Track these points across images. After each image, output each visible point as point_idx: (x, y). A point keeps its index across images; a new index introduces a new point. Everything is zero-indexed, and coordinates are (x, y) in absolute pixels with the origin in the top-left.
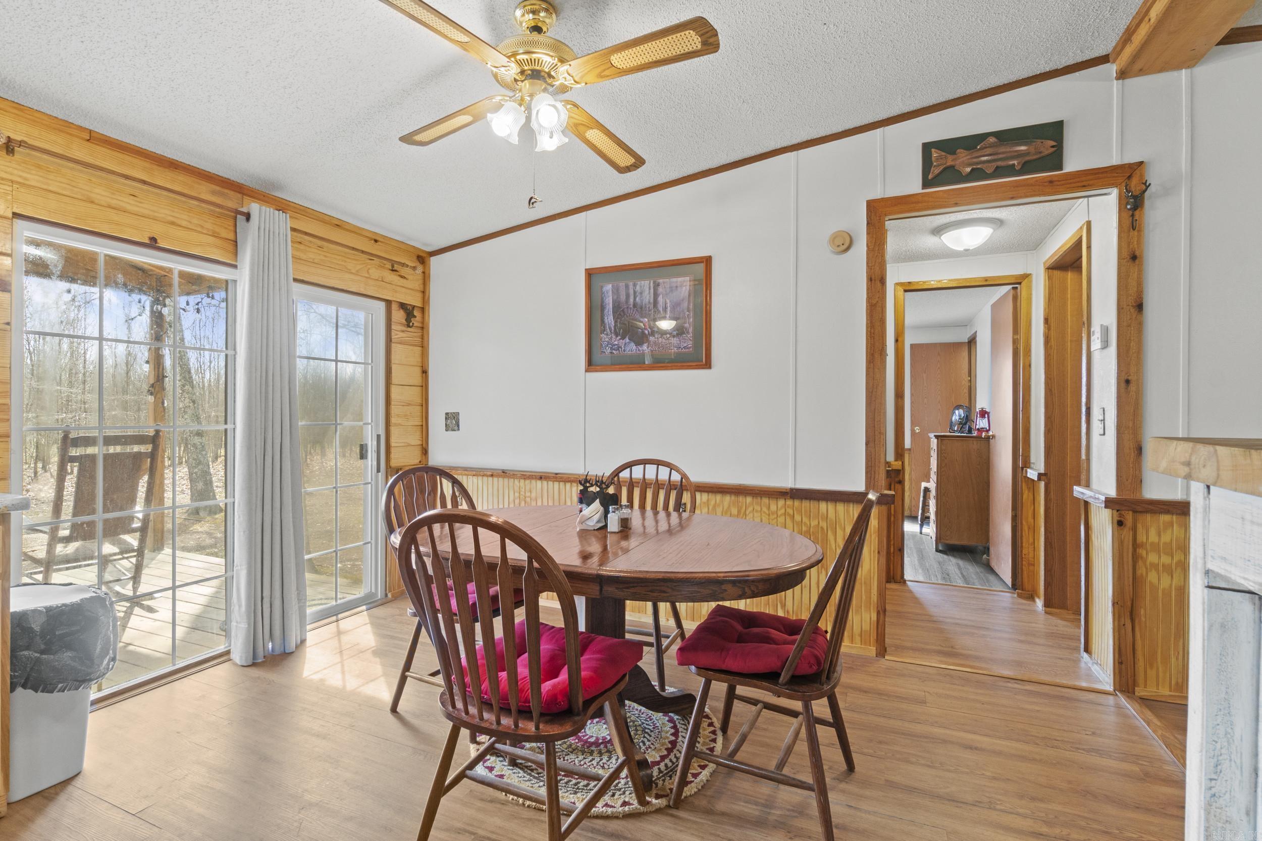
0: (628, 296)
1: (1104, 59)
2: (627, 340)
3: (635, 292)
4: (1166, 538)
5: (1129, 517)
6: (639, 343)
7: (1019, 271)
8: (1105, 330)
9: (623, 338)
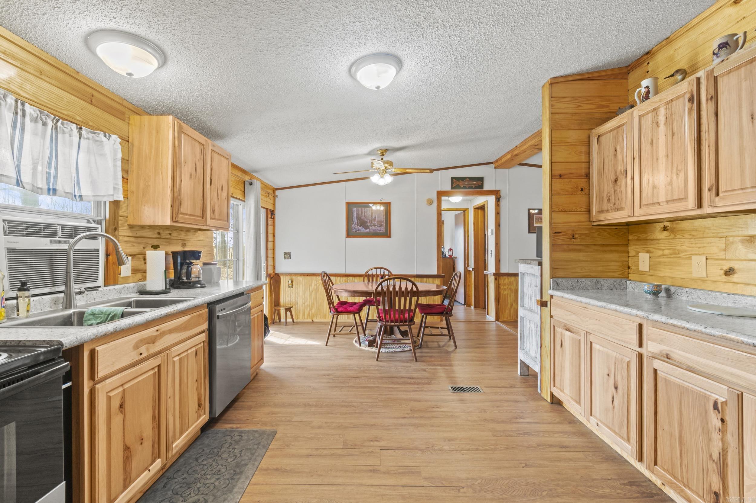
0: (362, 213)
1: (491, 163)
2: (362, 227)
3: (364, 212)
4: (505, 282)
5: (498, 277)
6: (366, 229)
7: (465, 207)
8: (492, 230)
9: (360, 226)
